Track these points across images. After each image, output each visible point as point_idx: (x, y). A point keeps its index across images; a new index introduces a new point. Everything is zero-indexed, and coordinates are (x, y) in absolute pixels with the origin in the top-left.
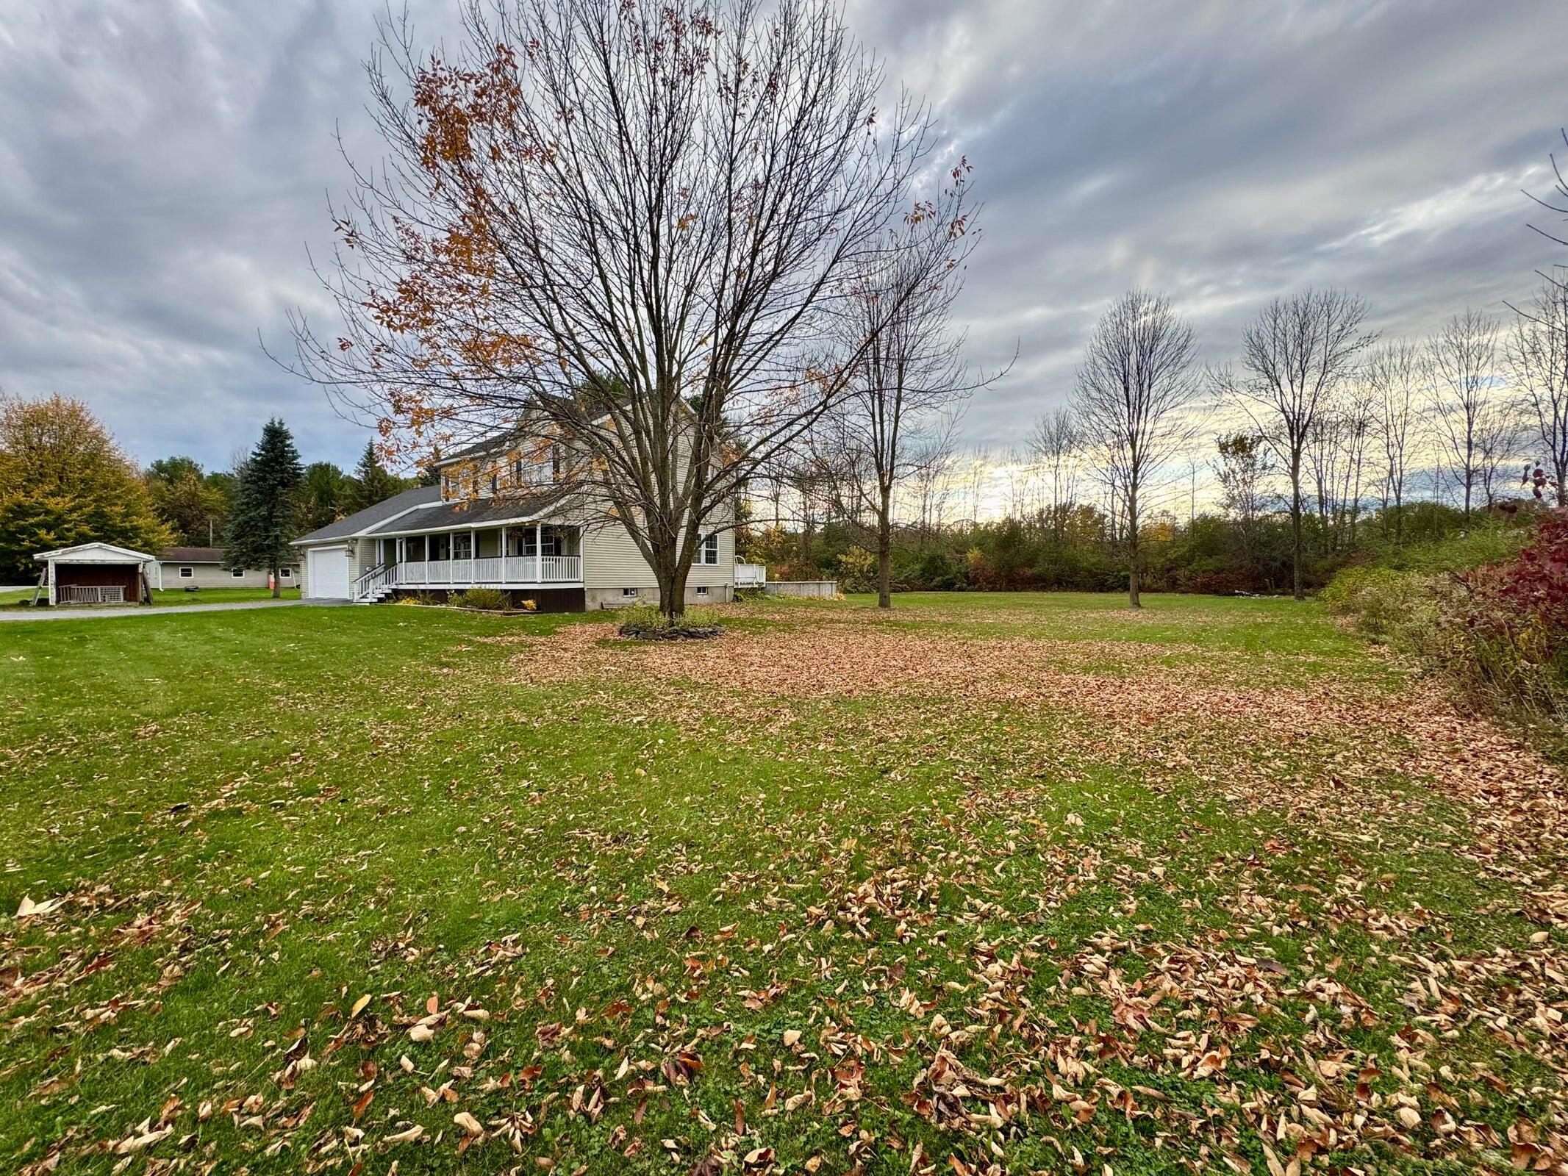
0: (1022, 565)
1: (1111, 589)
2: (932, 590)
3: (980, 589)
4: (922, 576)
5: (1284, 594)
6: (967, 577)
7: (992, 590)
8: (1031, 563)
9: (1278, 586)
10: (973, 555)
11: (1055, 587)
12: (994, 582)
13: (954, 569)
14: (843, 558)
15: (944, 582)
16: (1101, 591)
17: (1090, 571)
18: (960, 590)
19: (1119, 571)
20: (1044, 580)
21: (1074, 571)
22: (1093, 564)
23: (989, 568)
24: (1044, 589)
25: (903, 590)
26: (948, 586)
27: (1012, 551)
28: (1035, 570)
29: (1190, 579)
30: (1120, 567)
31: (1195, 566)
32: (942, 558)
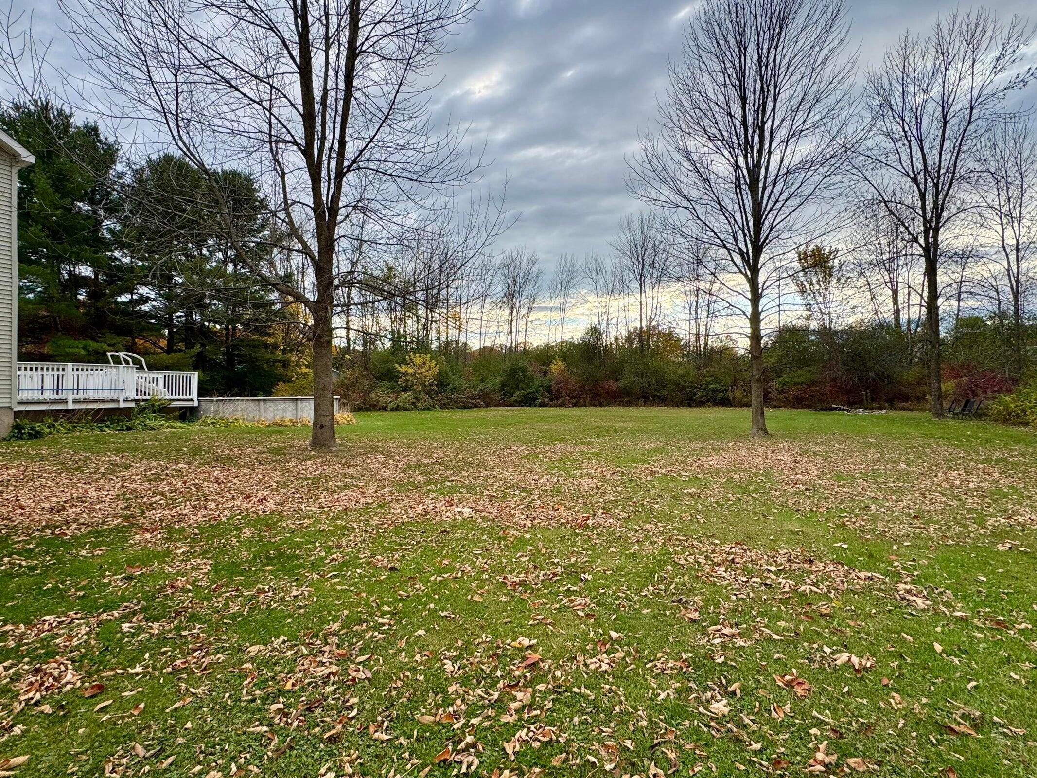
0: (607, 378)
1: (700, 404)
2: (511, 405)
3: (563, 405)
4: (502, 388)
5: (881, 408)
6: (549, 391)
7: (575, 405)
8: (615, 375)
9: (873, 400)
10: (557, 366)
11: (641, 401)
12: (578, 397)
13: (537, 383)
14: (403, 369)
15: (525, 397)
16: (690, 406)
17: (677, 384)
18: (543, 405)
19: (708, 384)
20: (628, 394)
21: (661, 383)
22: (681, 376)
23: (574, 379)
24: (630, 404)
25: (476, 406)
26: (528, 401)
27: (597, 362)
28: (621, 383)
29: (781, 392)
30: (709, 379)
31: (785, 377)
32: (523, 370)
